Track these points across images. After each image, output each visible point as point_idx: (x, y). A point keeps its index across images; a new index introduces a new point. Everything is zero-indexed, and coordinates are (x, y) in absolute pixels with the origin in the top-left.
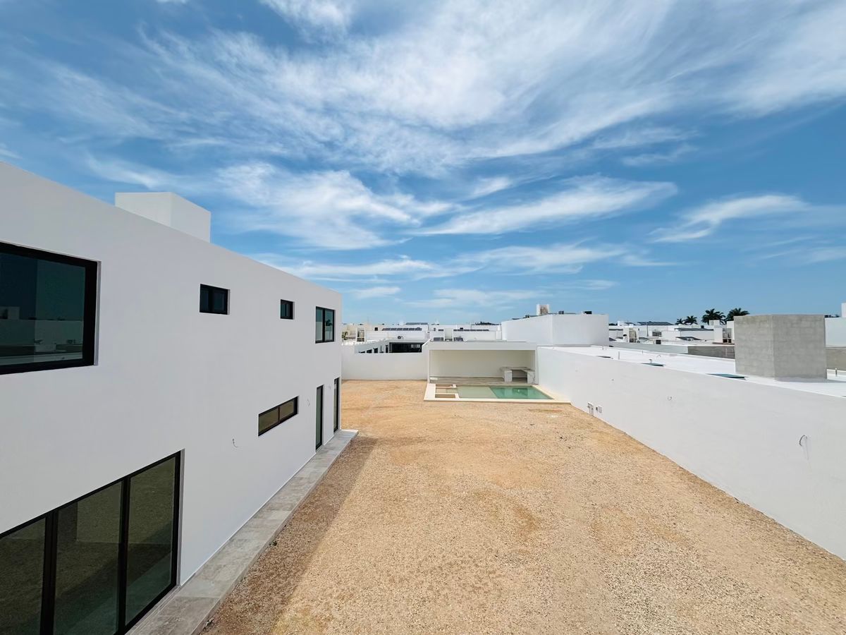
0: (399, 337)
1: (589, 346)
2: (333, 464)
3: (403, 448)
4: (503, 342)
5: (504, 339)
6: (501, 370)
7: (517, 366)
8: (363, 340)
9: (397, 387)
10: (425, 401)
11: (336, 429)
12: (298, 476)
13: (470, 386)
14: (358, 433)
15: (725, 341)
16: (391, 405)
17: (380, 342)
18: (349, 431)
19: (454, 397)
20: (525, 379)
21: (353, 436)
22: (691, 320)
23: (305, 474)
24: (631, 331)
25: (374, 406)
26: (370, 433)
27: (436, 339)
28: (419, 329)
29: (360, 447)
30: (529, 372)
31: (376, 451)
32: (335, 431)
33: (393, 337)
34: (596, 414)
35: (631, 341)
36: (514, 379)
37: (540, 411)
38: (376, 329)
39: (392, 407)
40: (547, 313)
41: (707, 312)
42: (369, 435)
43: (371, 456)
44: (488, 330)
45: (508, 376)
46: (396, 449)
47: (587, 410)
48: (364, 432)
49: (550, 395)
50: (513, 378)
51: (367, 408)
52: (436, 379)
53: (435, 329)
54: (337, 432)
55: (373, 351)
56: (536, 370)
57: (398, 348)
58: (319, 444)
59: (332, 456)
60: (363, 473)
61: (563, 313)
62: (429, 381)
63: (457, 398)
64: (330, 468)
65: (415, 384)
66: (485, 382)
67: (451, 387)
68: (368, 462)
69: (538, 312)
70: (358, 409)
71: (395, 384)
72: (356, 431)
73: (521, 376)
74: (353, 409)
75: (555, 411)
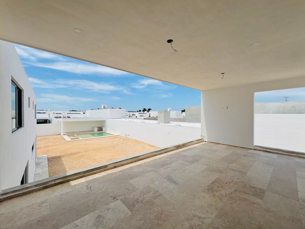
1: (121, 118)
3: (74, 156)
4: (87, 118)
5: (87, 117)
6: (93, 128)
7: (99, 126)
10: (68, 141)
13: (82, 134)
14: (47, 156)
15: (149, 116)
18: (43, 156)
19: (78, 138)
20: (102, 130)
22: (140, 111)
24: (129, 114)
28: (44, 113)
29: (54, 159)
30: (103, 128)
31: (63, 159)
34: (128, 137)
35: (129, 117)
36: (98, 130)
37: (112, 138)
40: (106, 108)
41: (144, 109)
44: (80, 114)
45: (96, 129)
46: (71, 157)
47: (125, 136)
49: (112, 134)
52: (65, 134)
53: (54, 113)
56: (106, 127)
61: (113, 108)
62: (62, 134)
63: (81, 139)
66: (87, 133)
67: (74, 136)
69: (103, 108)
73: (100, 129)
75: (116, 138)
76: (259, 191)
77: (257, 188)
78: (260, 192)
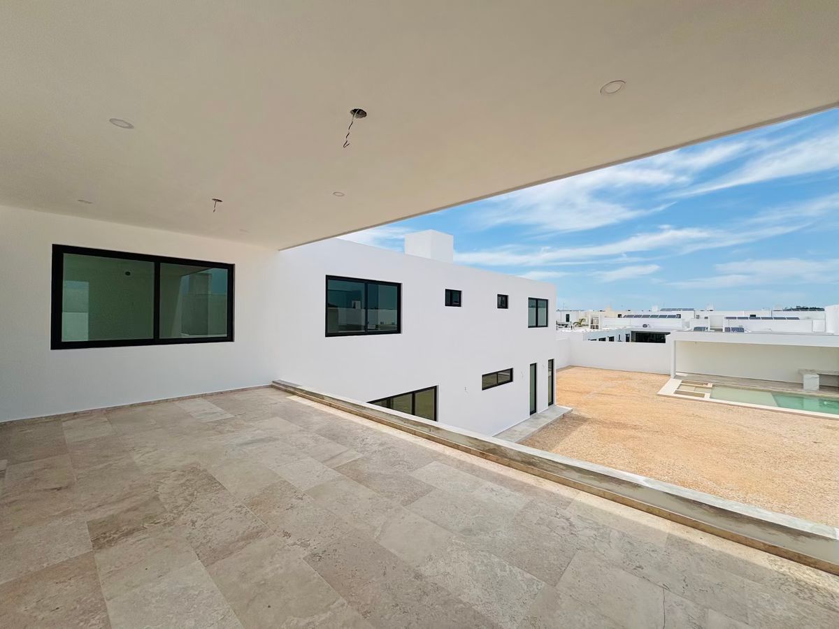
0: (645, 326)
2: (543, 428)
3: (614, 430)
5: (830, 331)
6: (800, 374)
8: (597, 327)
9: (630, 379)
10: (659, 395)
11: (551, 403)
12: (515, 429)
13: (749, 389)
14: (572, 410)
16: (615, 394)
17: (620, 330)
18: (562, 407)
19: (703, 396)
21: (565, 412)
23: (519, 429)
25: (596, 392)
26: (583, 412)
27: (697, 329)
28: (679, 316)
29: (569, 421)
31: (584, 427)
32: (550, 404)
33: (637, 325)
36: (822, 387)
38: (619, 316)
39: (616, 395)
42: (583, 414)
43: (579, 430)
45: (812, 382)
46: (606, 429)
48: (578, 411)
50: (820, 386)
51: (588, 393)
52: (685, 375)
53: (699, 317)
54: (551, 406)
55: (607, 339)
57: (642, 337)
58: (533, 411)
59: (543, 422)
60: (567, 440)
62: (672, 376)
63: (707, 398)
64: (540, 430)
65: (654, 378)
66: (765, 387)
67: (704, 386)
68: (574, 433)
70: (578, 392)
71: (627, 375)
72: (570, 409)
74: (574, 392)
76: (108, 534)
77: (119, 537)
78: (105, 534)
